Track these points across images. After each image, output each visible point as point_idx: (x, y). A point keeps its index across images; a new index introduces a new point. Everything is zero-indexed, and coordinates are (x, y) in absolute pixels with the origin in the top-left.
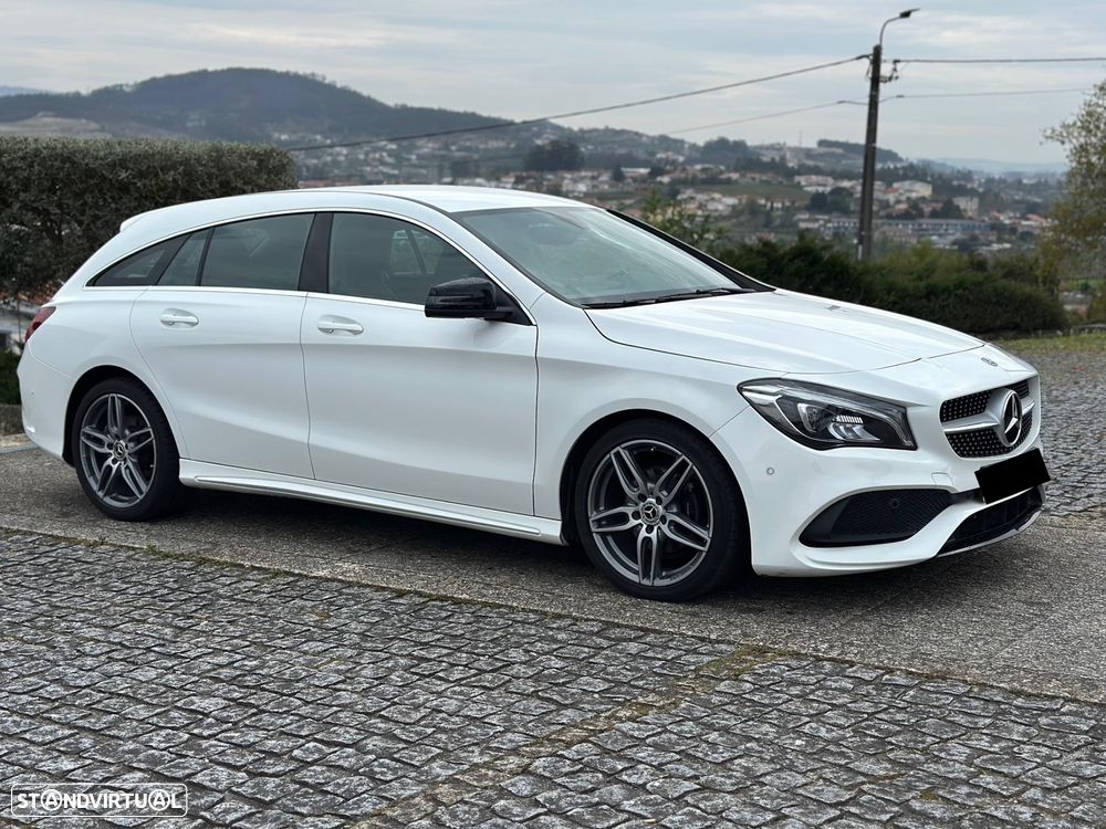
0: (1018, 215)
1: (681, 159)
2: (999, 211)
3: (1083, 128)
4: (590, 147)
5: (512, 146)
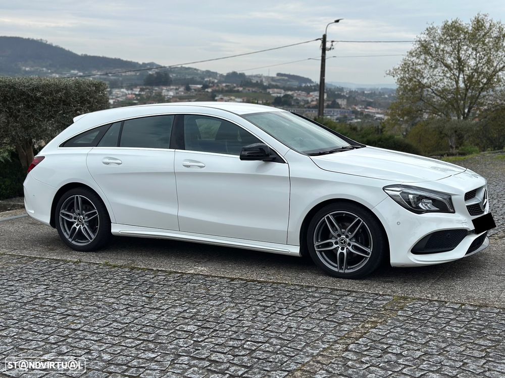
0: (363, 107)
1: (216, 81)
2: (355, 105)
3: (402, 70)
4: (174, 75)
5: (138, 74)
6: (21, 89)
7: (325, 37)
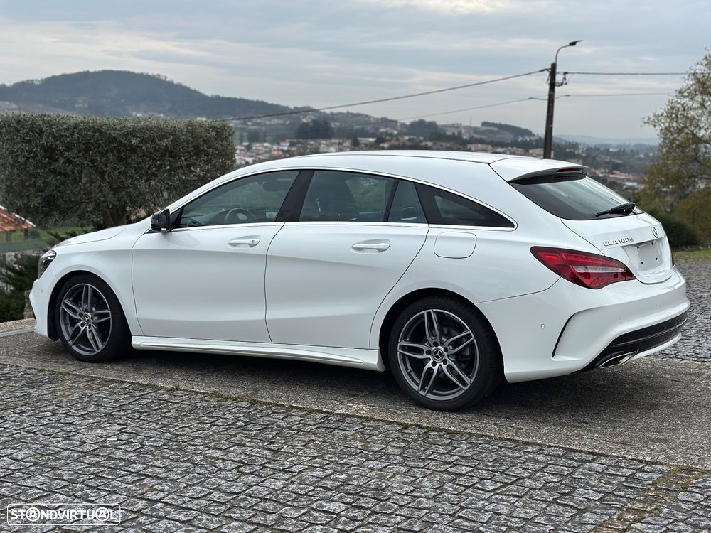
0: (607, 171)
1: (395, 132)
2: (595, 169)
3: (667, 117)
4: (337, 124)
5: (287, 122)
6: (110, 134)
7: (554, 66)
